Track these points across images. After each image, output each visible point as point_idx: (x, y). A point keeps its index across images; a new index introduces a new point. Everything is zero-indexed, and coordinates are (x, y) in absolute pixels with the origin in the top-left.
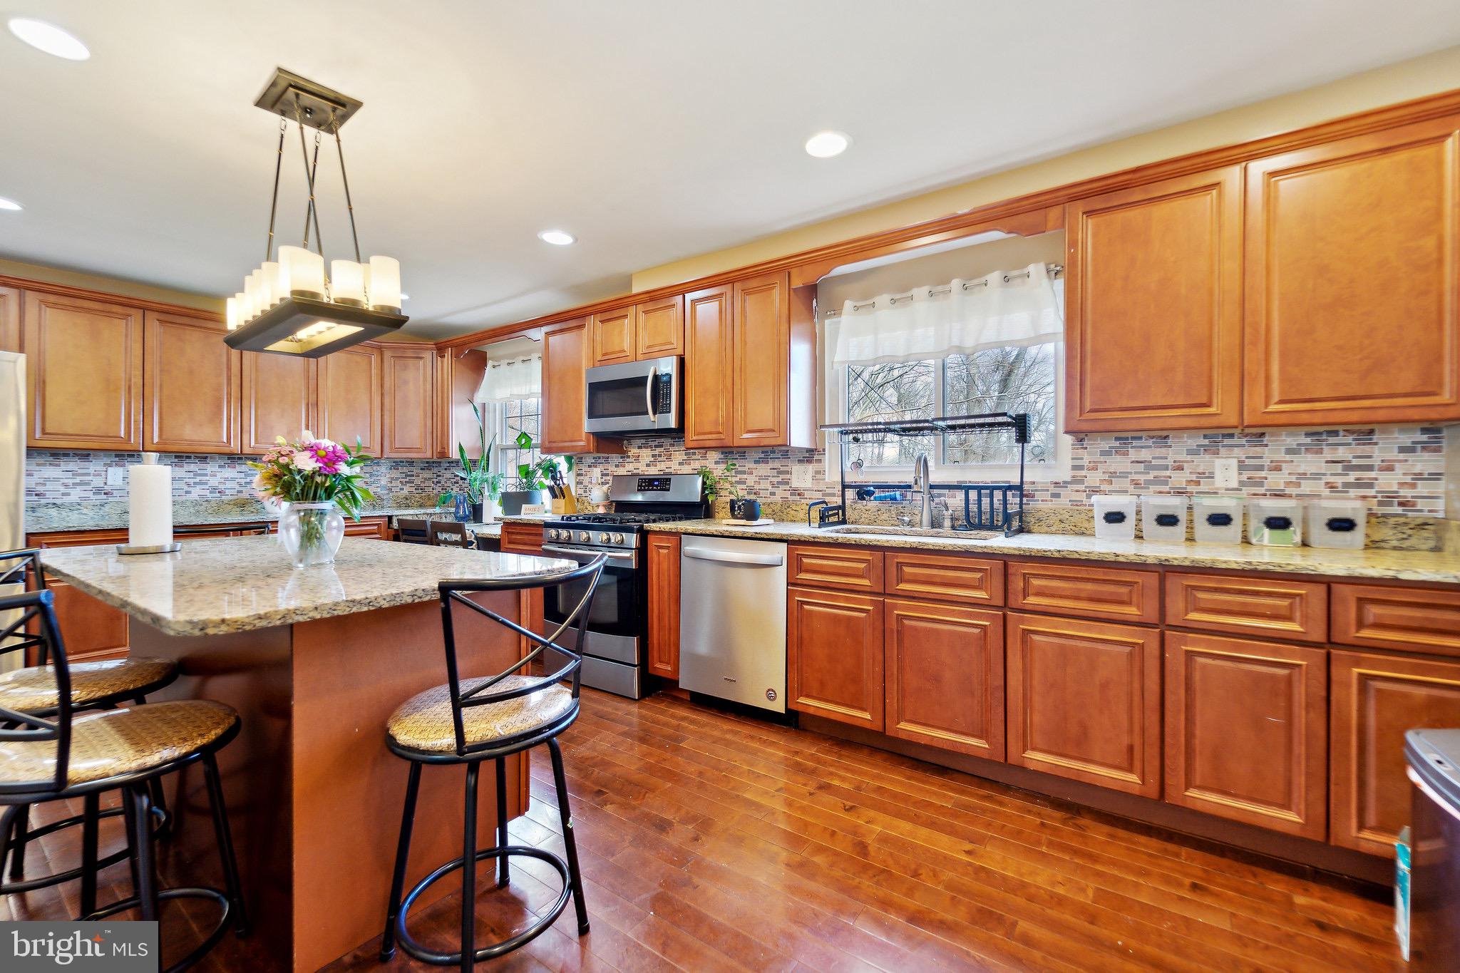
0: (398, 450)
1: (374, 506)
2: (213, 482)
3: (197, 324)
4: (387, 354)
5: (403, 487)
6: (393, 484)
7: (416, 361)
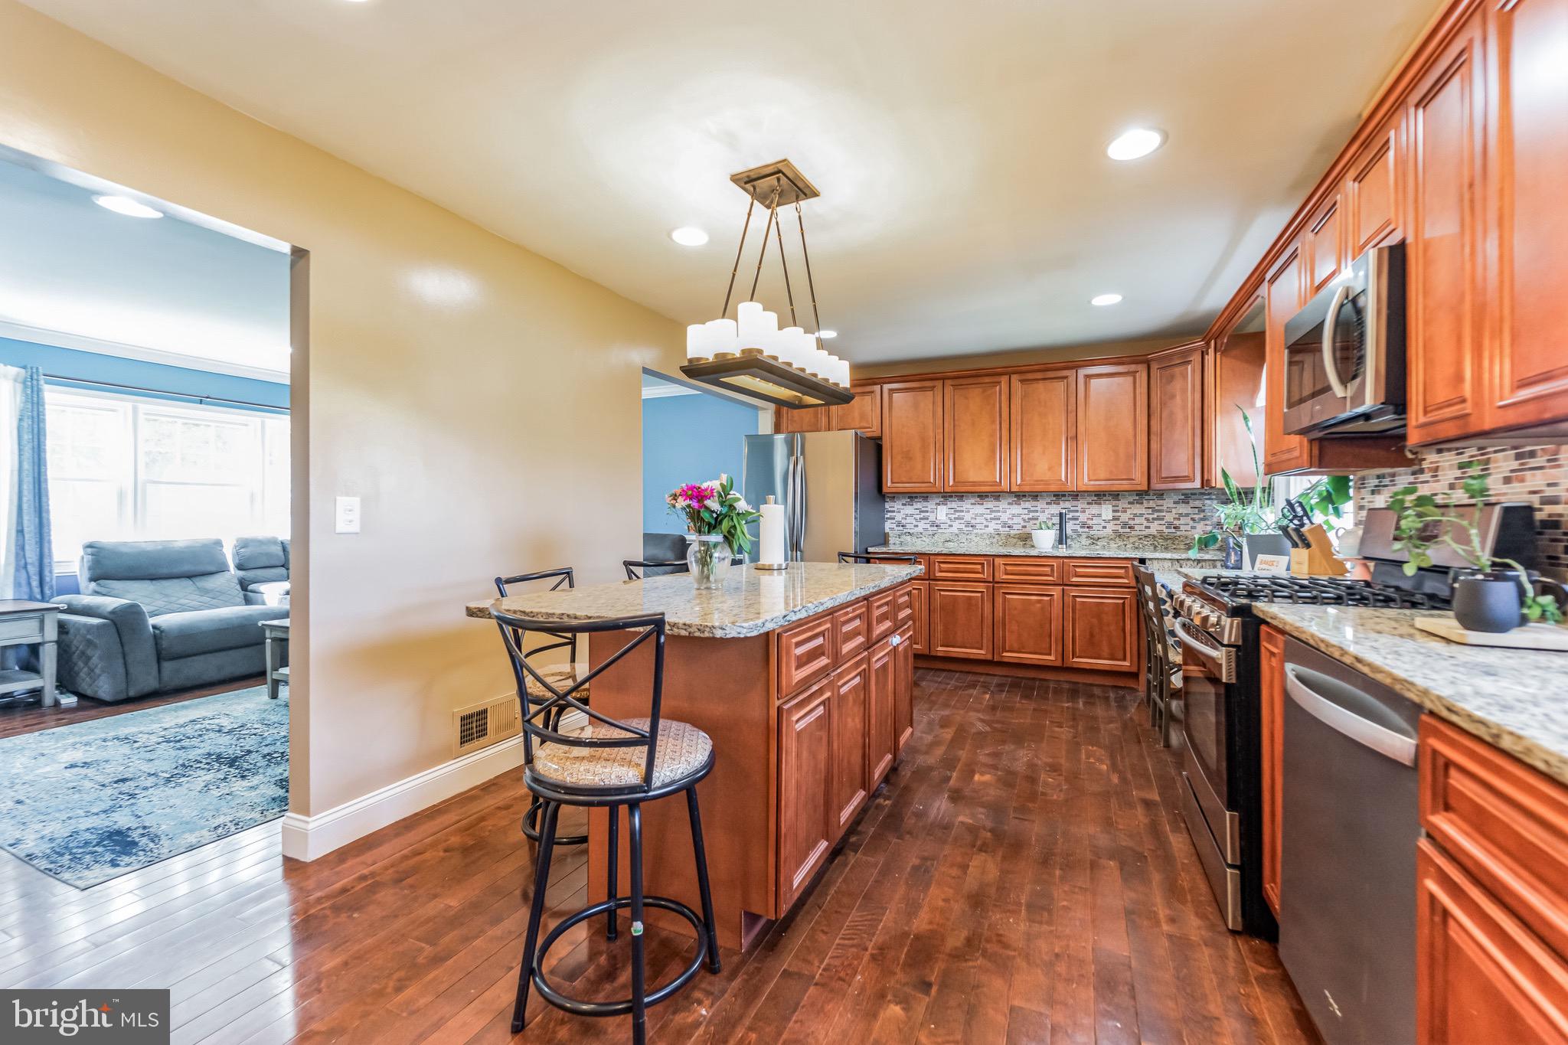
0: (1165, 480)
1: (1155, 547)
2: (1004, 517)
3: (982, 381)
4: (1154, 366)
5: (1195, 525)
6: (1182, 522)
7: (1182, 368)
